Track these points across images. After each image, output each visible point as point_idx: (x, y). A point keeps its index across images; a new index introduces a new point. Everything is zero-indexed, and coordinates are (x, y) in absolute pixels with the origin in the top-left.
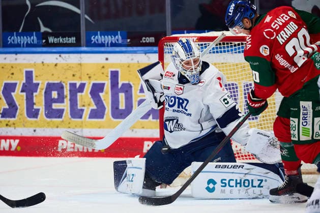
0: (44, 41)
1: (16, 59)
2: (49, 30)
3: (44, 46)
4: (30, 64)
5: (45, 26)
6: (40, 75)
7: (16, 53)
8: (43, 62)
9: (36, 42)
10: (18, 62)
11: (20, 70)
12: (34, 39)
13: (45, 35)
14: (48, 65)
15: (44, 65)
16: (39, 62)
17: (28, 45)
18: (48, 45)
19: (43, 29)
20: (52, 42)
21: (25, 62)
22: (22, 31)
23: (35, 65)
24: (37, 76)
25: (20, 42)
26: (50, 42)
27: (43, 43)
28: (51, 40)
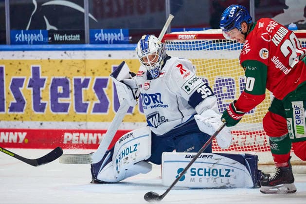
0: (50, 38)
1: (23, 56)
2: (55, 29)
3: (49, 43)
4: (37, 60)
5: (51, 24)
6: (46, 71)
7: (24, 50)
8: (49, 59)
9: (42, 39)
10: (26, 58)
11: (28, 66)
12: (40, 36)
13: (51, 33)
14: (54, 62)
15: (49, 62)
16: (46, 58)
17: (35, 43)
18: (53, 42)
19: (49, 27)
20: (58, 39)
21: (32, 58)
22: (29, 29)
23: (41, 61)
24: (43, 72)
25: (28, 39)
26: (55, 39)
27: (49, 40)
28: (57, 37)
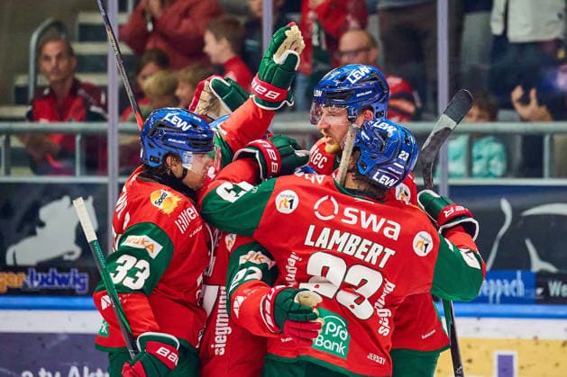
0: (539, 291)
1: (478, 329)
2: (551, 269)
3: (538, 302)
4: (508, 341)
5: (543, 258)
6: (529, 366)
7: (479, 316)
8: (536, 338)
9: (521, 292)
10: (483, 335)
11: (487, 353)
12: (517, 285)
13: (542, 279)
14: (547, 345)
15: (537, 344)
16: (528, 336)
17: (506, 300)
18: (547, 299)
19: (538, 265)
20: (558, 293)
21: (497, 336)
22: (493, 268)
23: (518, 343)
24: (522, 368)
25: (488, 291)
26: (552, 293)
27: (536, 295)
28: (555, 288)
